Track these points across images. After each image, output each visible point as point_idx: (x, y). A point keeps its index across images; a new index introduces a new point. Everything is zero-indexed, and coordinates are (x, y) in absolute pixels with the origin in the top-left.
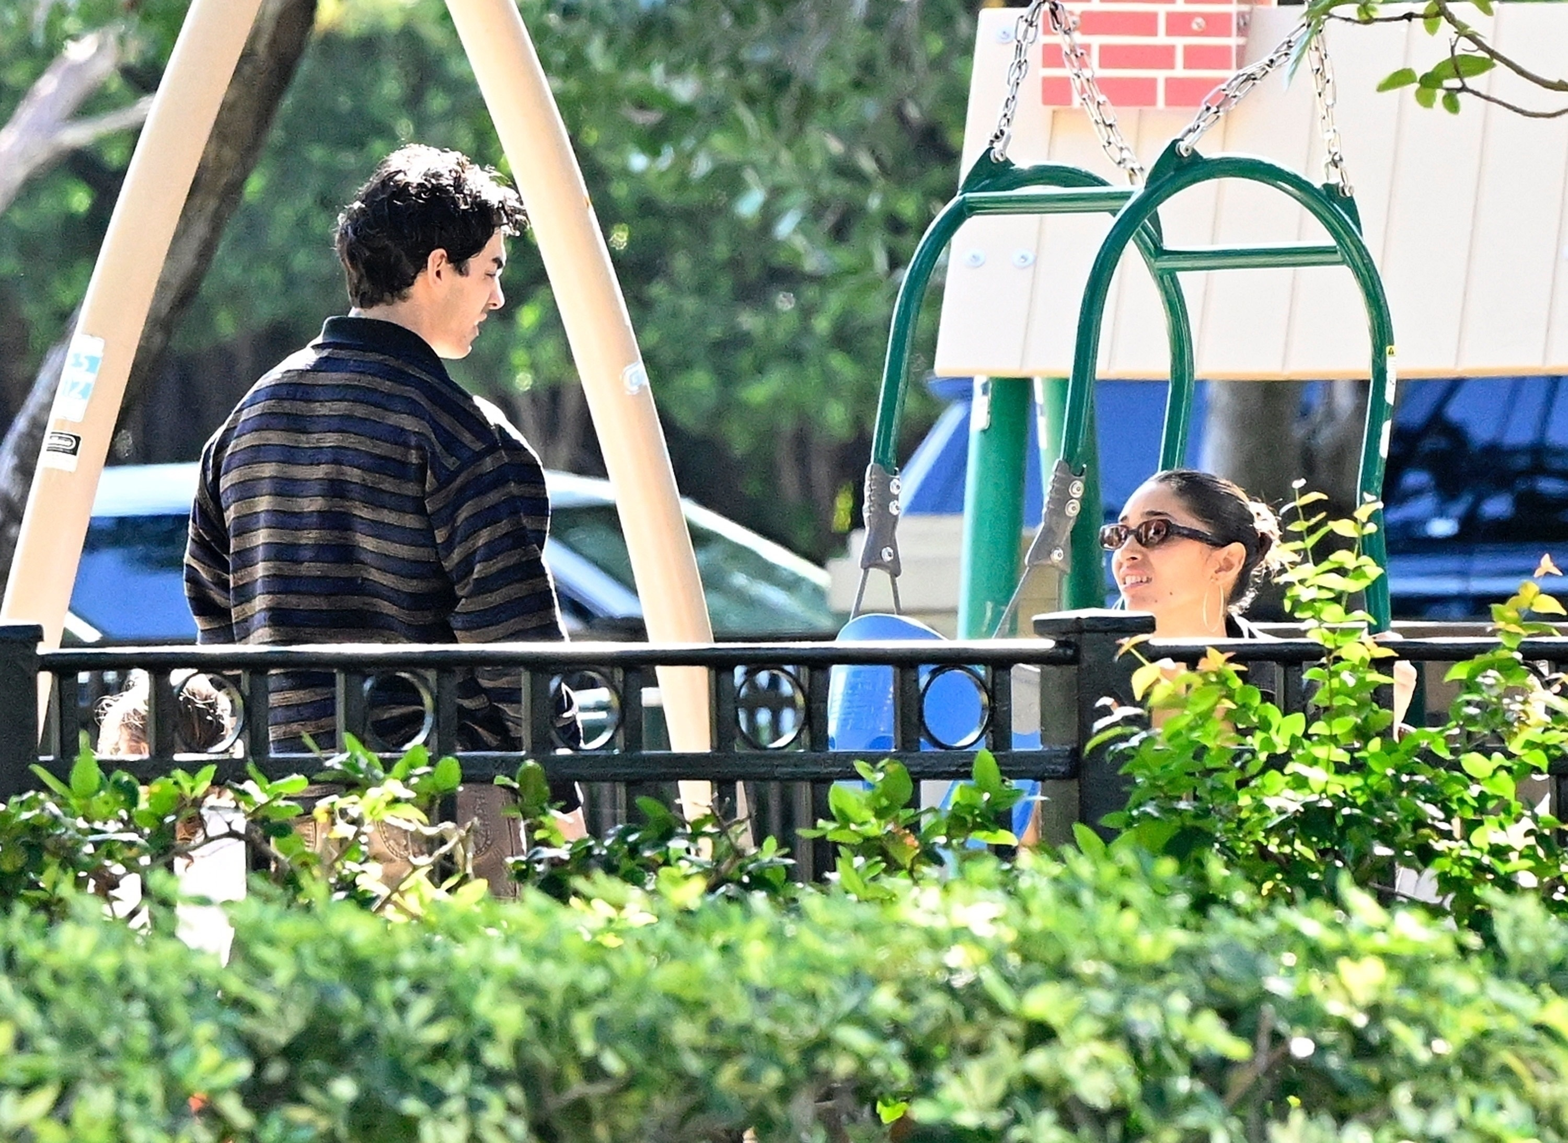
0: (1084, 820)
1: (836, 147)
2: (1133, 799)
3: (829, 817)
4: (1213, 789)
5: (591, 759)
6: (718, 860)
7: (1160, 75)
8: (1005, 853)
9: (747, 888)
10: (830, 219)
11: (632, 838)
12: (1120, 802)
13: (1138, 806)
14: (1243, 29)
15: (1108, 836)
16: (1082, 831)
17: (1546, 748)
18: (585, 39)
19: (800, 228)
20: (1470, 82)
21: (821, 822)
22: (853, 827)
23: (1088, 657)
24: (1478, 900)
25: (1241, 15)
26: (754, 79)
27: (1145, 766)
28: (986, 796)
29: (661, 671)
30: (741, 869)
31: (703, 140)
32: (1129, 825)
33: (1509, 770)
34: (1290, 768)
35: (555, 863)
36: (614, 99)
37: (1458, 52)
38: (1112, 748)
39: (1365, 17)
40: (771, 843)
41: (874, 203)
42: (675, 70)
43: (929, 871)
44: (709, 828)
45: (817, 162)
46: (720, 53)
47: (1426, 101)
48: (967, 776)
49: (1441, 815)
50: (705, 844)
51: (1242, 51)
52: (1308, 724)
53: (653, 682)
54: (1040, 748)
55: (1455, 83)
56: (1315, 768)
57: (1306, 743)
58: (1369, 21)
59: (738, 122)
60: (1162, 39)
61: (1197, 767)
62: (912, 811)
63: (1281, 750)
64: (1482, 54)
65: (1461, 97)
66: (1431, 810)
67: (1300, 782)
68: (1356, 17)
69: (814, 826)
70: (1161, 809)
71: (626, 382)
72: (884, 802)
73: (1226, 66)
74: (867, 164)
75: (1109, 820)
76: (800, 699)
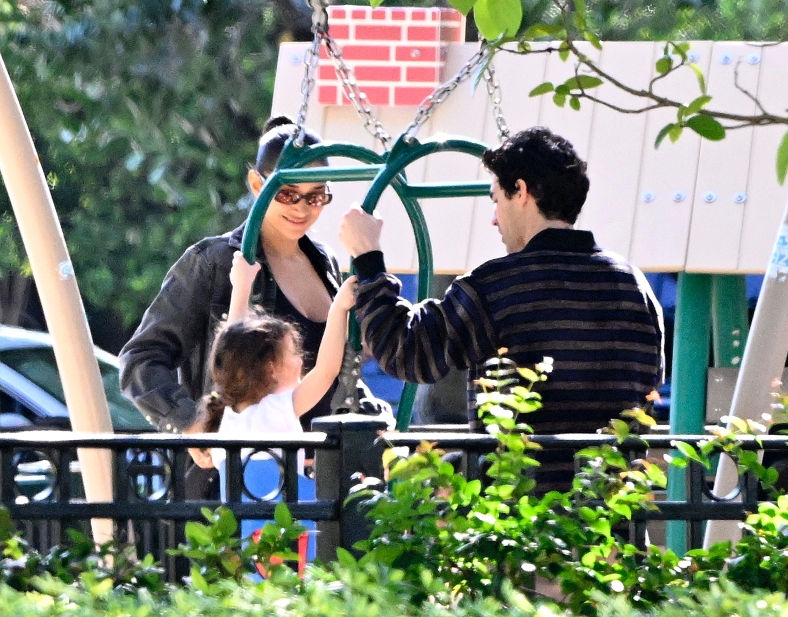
0: (343, 545)
1: (187, 127)
2: (374, 533)
3: (184, 542)
4: (423, 527)
5: (39, 505)
6: (117, 568)
7: (392, 85)
8: (294, 566)
9: (138, 586)
10: (182, 172)
11: (64, 555)
12: (366, 535)
13: (377, 537)
14: (444, 57)
15: (358, 555)
16: (341, 552)
17: (630, 504)
18: (33, 59)
19: (165, 177)
20: (587, 91)
21: (180, 546)
22: (200, 548)
23: (345, 445)
24: (587, 598)
25: (442, 48)
26: (137, 86)
27: (381, 512)
28: (283, 530)
29: (80, 452)
30: (132, 574)
31: (106, 123)
32: (371, 549)
33: (607, 517)
34: (471, 515)
35: (16, 569)
36: (51, 96)
37: (580, 73)
38: (361, 502)
39: (522, 50)
40: (149, 558)
41: (211, 162)
42: (88, 78)
43: (248, 577)
44: (111, 549)
45: (176, 138)
46: (116, 68)
47: (559, 102)
48: (271, 517)
49: (564, 545)
50: (110, 559)
51: (442, 71)
52: (483, 488)
53: (75, 458)
54: (315, 500)
55: (579, 92)
56: (488, 514)
57: (481, 499)
58: (526, 52)
59: (129, 112)
60: (392, 63)
61: (413, 513)
62: (235, 540)
63: (466, 503)
64: (594, 74)
65: (581, 100)
66: (558, 541)
67: (478, 523)
68: (517, 50)
69: (176, 547)
70: (390, 539)
71: (60, 272)
72: (219, 534)
73: (432, 79)
74: (207, 138)
75: (358, 546)
76: (168, 469)
